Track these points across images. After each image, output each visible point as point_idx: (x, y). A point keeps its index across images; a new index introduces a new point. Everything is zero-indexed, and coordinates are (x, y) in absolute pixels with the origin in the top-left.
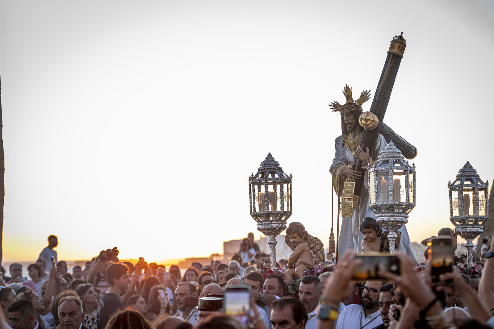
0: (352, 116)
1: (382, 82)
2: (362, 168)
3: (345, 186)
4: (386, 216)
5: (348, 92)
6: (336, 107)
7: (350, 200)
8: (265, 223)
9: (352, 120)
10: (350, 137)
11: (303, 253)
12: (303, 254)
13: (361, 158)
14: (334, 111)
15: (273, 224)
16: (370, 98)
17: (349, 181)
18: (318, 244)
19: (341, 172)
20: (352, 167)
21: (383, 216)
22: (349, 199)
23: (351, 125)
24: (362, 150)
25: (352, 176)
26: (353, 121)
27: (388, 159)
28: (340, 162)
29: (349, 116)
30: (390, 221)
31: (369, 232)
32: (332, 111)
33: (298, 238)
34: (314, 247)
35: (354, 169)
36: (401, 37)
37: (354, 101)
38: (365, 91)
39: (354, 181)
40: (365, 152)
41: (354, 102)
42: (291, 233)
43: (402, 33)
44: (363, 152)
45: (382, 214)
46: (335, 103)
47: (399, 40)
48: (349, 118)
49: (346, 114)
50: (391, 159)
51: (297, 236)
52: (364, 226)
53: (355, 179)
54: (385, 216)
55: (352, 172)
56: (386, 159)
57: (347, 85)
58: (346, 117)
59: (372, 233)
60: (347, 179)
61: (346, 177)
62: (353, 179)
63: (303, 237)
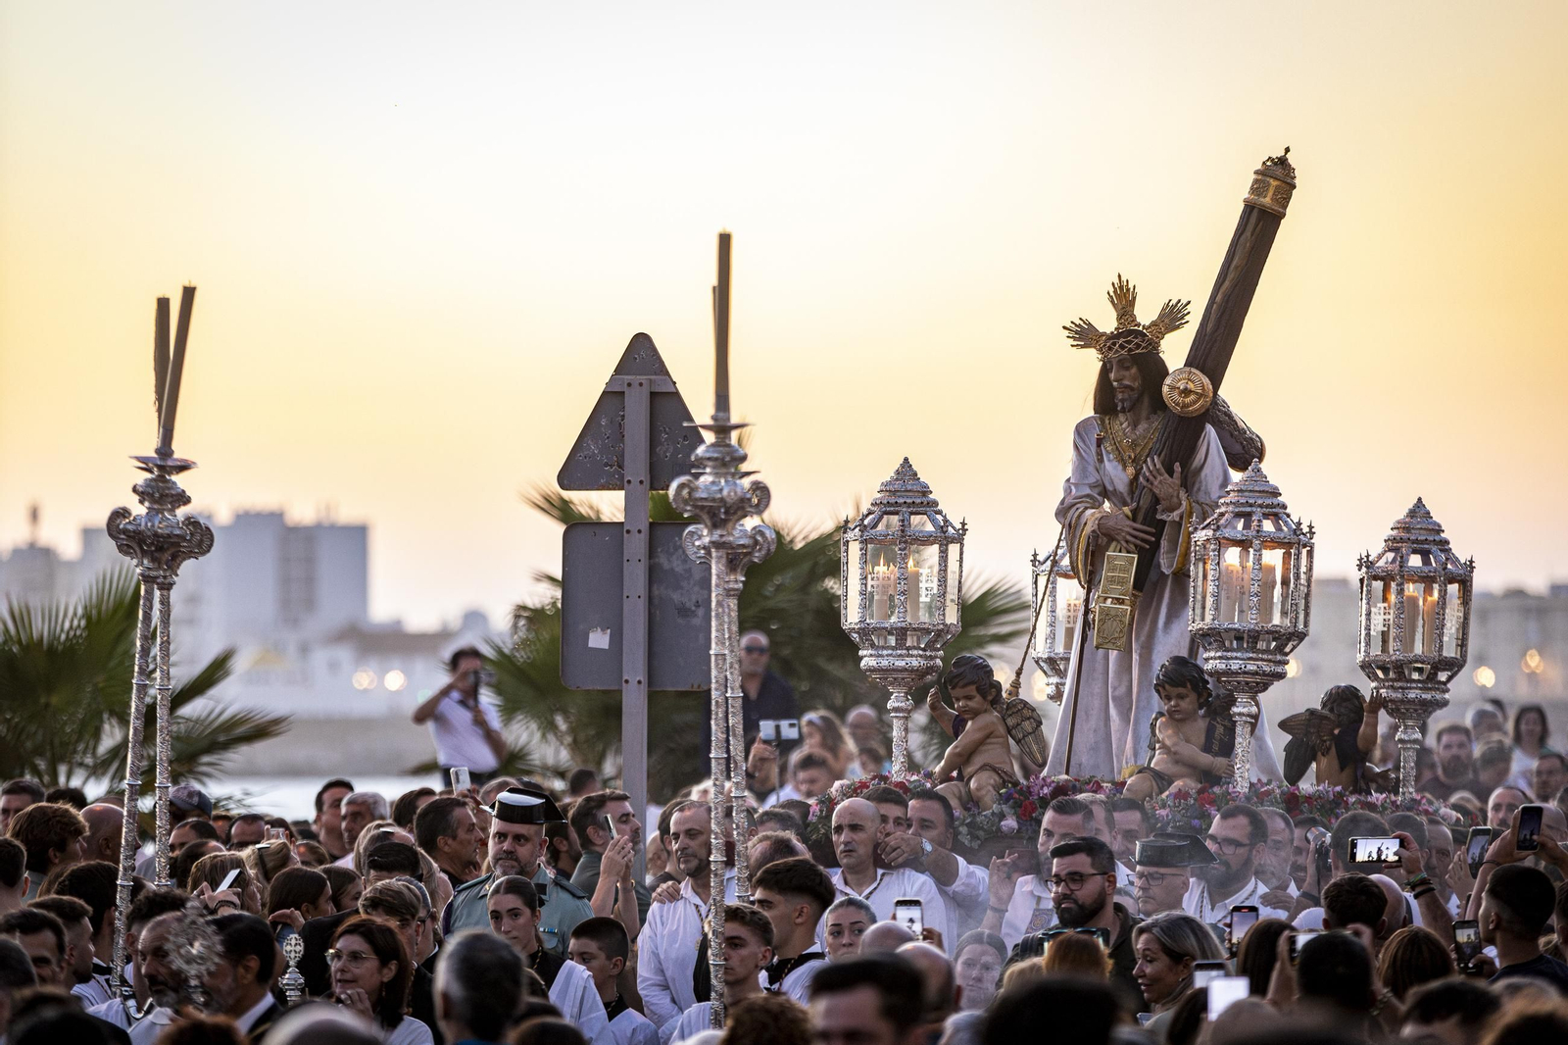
0: (1134, 370)
1: (1227, 283)
2: (1159, 517)
3: (1109, 562)
4: (1236, 658)
5: (1123, 298)
6: (1084, 334)
7: (1121, 602)
8: (890, 652)
9: (1134, 379)
10: (1121, 425)
11: (989, 741)
12: (990, 743)
13: (1157, 491)
14: (1078, 345)
15: (912, 656)
16: (1187, 322)
17: (1120, 552)
18: (1029, 719)
19: (1099, 525)
20: (1130, 514)
21: (1228, 659)
22: (1117, 599)
23: (1131, 393)
24: (1163, 470)
25: (1129, 538)
26: (1137, 384)
27: (1248, 509)
28: (1088, 491)
29: (1127, 369)
30: (1245, 673)
31: (1181, 697)
32: (1072, 346)
33: (978, 698)
34: (1018, 725)
35: (1134, 520)
36: (1282, 162)
37: (1139, 325)
38: (1174, 302)
39: (1134, 553)
40: (1171, 476)
41: (1141, 328)
42: (961, 684)
43: (1287, 150)
44: (1166, 475)
45: (1225, 654)
46: (1082, 323)
47: (1279, 171)
48: (1127, 373)
49: (1120, 361)
50: (1259, 509)
51: (975, 693)
52: (1171, 679)
53: (1136, 546)
54: (1232, 658)
55: (1131, 527)
56: (1243, 509)
57: (1124, 279)
58: (1118, 371)
59: (1188, 700)
60: (1114, 544)
61: (1111, 539)
62: (1132, 547)
63: (990, 698)
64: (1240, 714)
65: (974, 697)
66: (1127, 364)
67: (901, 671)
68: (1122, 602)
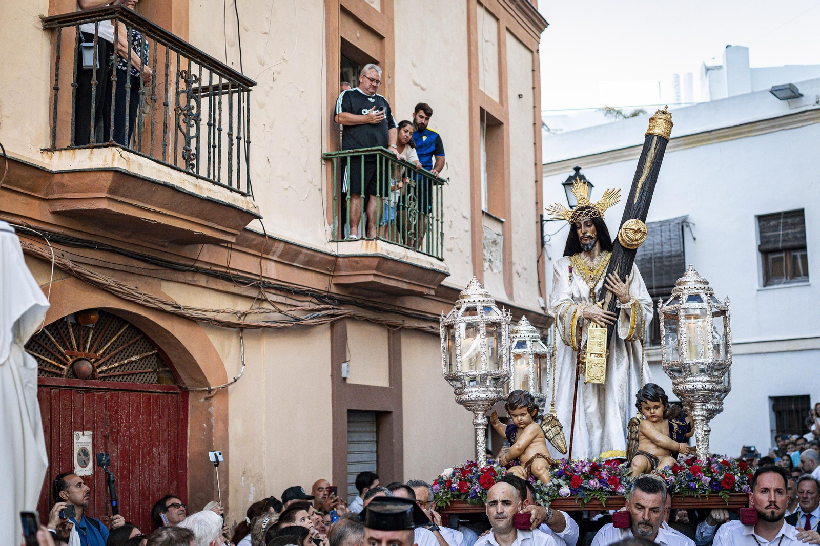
0: (593, 227)
3: (590, 334)
8: (476, 389)
9: (593, 233)
10: (583, 259)
11: (535, 440)
13: (616, 292)
14: (556, 218)
16: (619, 201)
17: (596, 327)
18: (556, 425)
19: (583, 312)
20: (601, 306)
22: (598, 354)
23: (591, 240)
24: (619, 280)
25: (602, 319)
26: (594, 235)
29: (589, 226)
31: (656, 407)
33: (528, 415)
34: (550, 430)
35: (603, 309)
36: (665, 112)
39: (605, 328)
40: (624, 283)
41: (592, 206)
43: (666, 107)
44: (621, 283)
46: (556, 206)
48: (589, 229)
49: (585, 222)
51: (526, 412)
53: (606, 323)
54: (697, 381)
55: (602, 313)
59: (660, 409)
60: (592, 323)
61: (590, 320)
62: (603, 324)
63: (533, 414)
64: (699, 416)
65: (526, 414)
66: (589, 224)
67: (483, 400)
68: (601, 355)
